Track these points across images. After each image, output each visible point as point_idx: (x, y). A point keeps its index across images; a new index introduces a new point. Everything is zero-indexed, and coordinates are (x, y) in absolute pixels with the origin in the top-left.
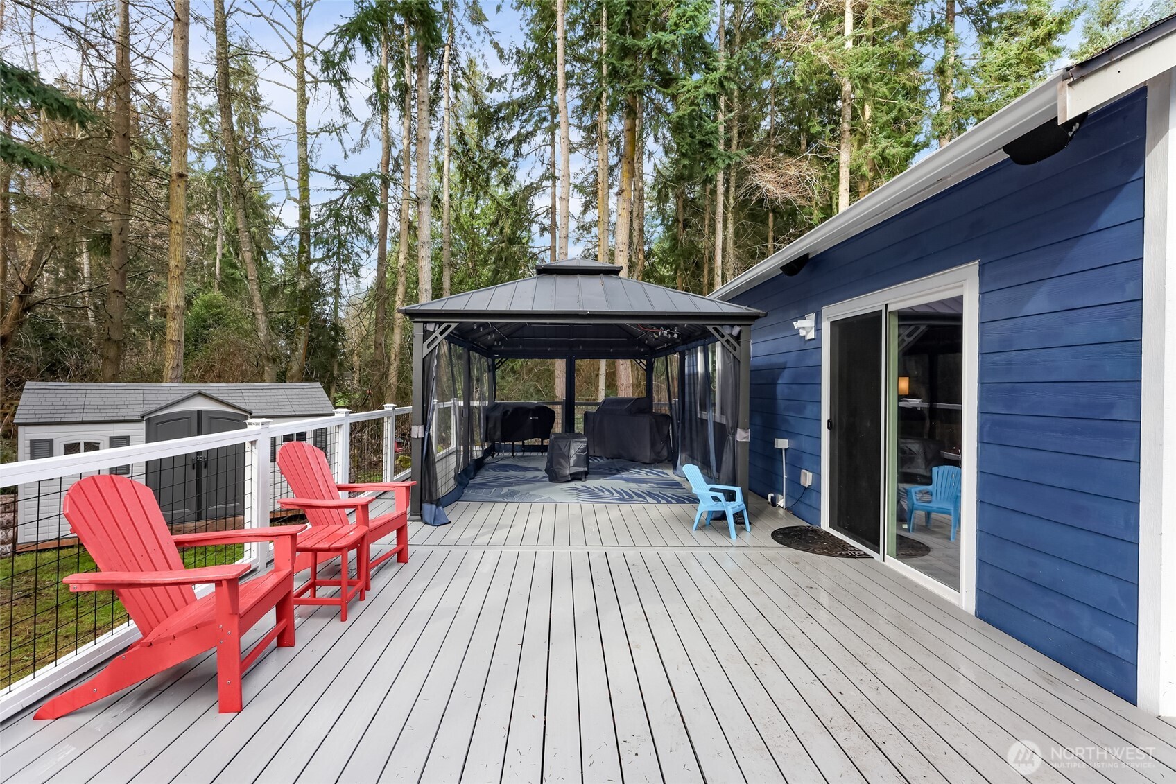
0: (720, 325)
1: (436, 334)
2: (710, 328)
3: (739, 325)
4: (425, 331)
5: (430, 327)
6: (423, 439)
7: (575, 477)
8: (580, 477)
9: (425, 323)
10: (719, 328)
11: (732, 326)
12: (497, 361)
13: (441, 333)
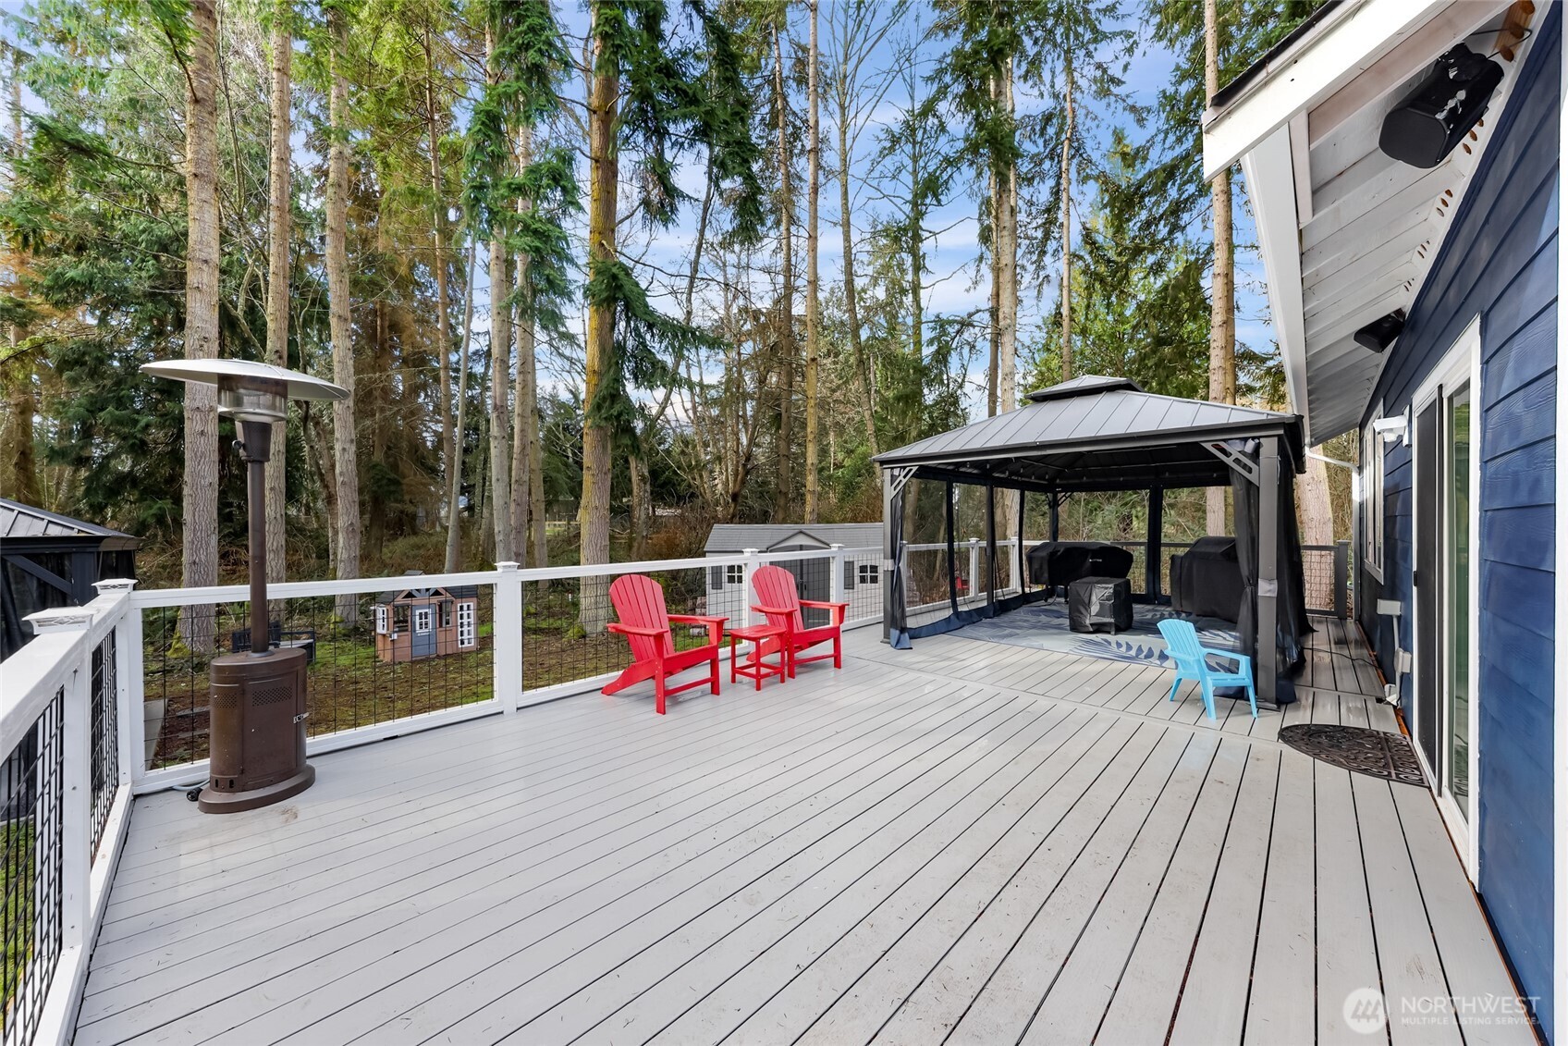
0: (1225, 440)
1: (901, 478)
2: (1208, 446)
3: (1253, 438)
4: (892, 476)
5: (896, 472)
6: (893, 572)
7: (1099, 628)
8: (1108, 629)
9: (892, 468)
10: (1223, 444)
11: (1245, 440)
12: (1060, 495)
13: (905, 477)
